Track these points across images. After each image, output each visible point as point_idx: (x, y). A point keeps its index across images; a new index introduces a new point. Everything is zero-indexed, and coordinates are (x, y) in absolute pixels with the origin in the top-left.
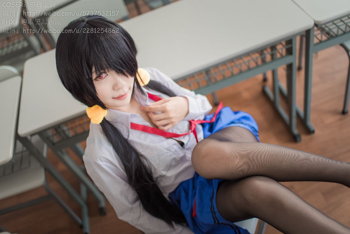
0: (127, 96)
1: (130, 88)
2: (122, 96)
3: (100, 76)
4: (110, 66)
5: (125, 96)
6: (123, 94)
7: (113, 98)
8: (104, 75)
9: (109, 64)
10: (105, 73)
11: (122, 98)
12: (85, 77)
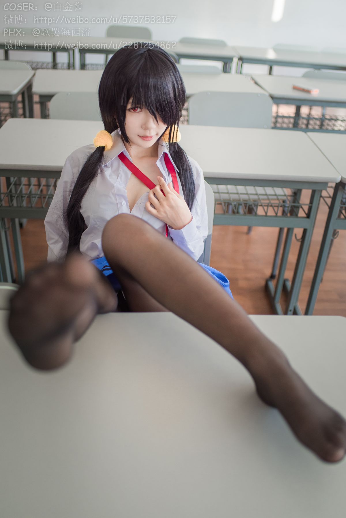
0: (151, 140)
1: (157, 134)
2: (147, 137)
3: (135, 109)
4: (146, 105)
5: (150, 139)
6: (148, 135)
7: (139, 136)
8: (139, 110)
9: (146, 102)
10: (140, 108)
11: (146, 139)
12: (121, 103)
